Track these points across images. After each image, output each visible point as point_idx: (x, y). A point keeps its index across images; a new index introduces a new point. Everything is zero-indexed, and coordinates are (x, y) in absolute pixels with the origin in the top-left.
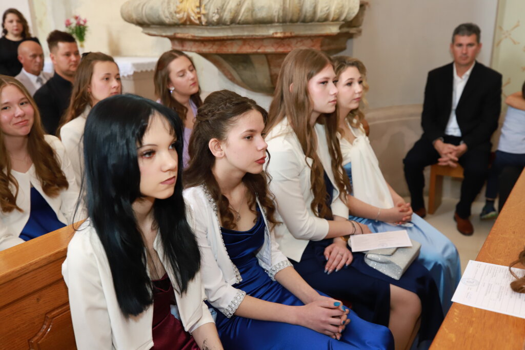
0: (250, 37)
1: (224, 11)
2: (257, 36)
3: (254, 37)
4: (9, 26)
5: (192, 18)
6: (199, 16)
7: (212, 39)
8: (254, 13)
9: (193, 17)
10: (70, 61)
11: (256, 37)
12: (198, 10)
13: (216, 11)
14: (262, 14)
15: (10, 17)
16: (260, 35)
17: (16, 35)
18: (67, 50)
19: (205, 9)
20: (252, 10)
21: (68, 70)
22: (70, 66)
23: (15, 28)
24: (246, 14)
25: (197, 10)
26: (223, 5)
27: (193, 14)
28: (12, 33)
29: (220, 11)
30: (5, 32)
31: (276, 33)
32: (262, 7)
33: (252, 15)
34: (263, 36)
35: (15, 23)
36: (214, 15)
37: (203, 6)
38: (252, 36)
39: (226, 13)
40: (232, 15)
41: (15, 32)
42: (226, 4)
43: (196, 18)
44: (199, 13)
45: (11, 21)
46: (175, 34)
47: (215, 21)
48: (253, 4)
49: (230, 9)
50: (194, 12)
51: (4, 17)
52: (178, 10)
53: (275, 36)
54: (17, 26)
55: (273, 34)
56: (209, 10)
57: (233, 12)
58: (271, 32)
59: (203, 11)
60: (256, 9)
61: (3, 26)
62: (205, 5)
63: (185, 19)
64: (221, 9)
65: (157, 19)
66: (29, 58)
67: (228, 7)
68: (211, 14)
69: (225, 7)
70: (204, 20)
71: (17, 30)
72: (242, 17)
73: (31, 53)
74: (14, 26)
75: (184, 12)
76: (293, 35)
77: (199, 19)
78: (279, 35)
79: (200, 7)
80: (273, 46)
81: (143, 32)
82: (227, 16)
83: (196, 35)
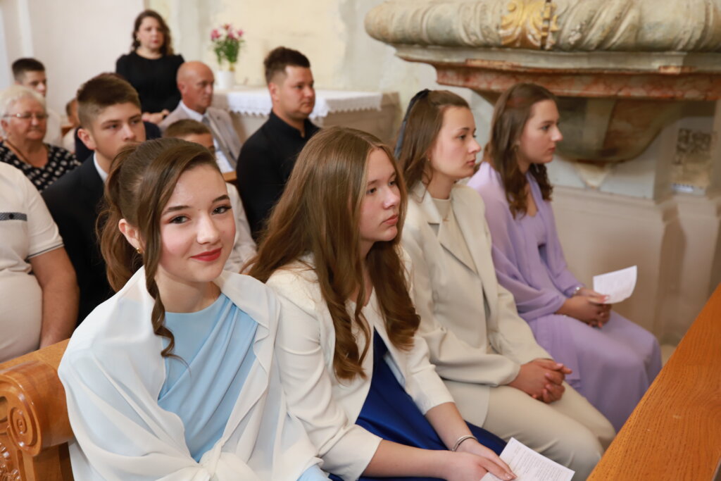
0: (616, 72)
1: (592, 27)
2: (628, 70)
3: (623, 72)
4: (144, 36)
5: (530, 37)
6: (544, 34)
7: (551, 72)
8: (641, 32)
9: (533, 36)
10: (303, 97)
11: (627, 72)
12: (546, 25)
13: (578, 27)
14: (654, 35)
15: (148, 22)
16: (633, 70)
17: (153, 50)
18: (299, 80)
19: (557, 23)
20: (637, 28)
21: (297, 111)
22: (302, 104)
23: (154, 39)
24: (627, 34)
25: (541, 25)
26: (592, 18)
27: (534, 31)
28: (148, 47)
29: (584, 28)
30: (137, 44)
31: (666, 67)
32: (658, 24)
33: (636, 37)
34: (638, 71)
35: (154, 32)
36: (573, 33)
37: (555, 17)
38: (620, 70)
39: (593, 31)
40: (605, 34)
41: (154, 46)
42: (596, 17)
43: (538, 37)
44: (546, 30)
45: (149, 29)
46: (467, 60)
47: (572, 43)
48: (641, 18)
49: (603, 26)
50: (536, 27)
51: (138, 23)
52: (504, 23)
53: (663, 71)
54: (157, 36)
55: (660, 68)
56: (564, 25)
57: (607, 29)
58: (656, 65)
59: (553, 27)
60: (645, 26)
61: (135, 36)
62: (558, 17)
63: (515, 38)
64: (588, 24)
65: (445, 37)
66: (196, 87)
67: (599, 22)
68: (566, 32)
69: (594, 20)
70: (551, 40)
71: (156, 42)
72: (619, 38)
73: (200, 80)
74: (152, 36)
75: (517, 26)
76: (693, 71)
77: (544, 38)
78: (671, 70)
79: (548, 20)
80: (643, 87)
81: (396, 55)
82: (594, 36)
83: (523, 64)
